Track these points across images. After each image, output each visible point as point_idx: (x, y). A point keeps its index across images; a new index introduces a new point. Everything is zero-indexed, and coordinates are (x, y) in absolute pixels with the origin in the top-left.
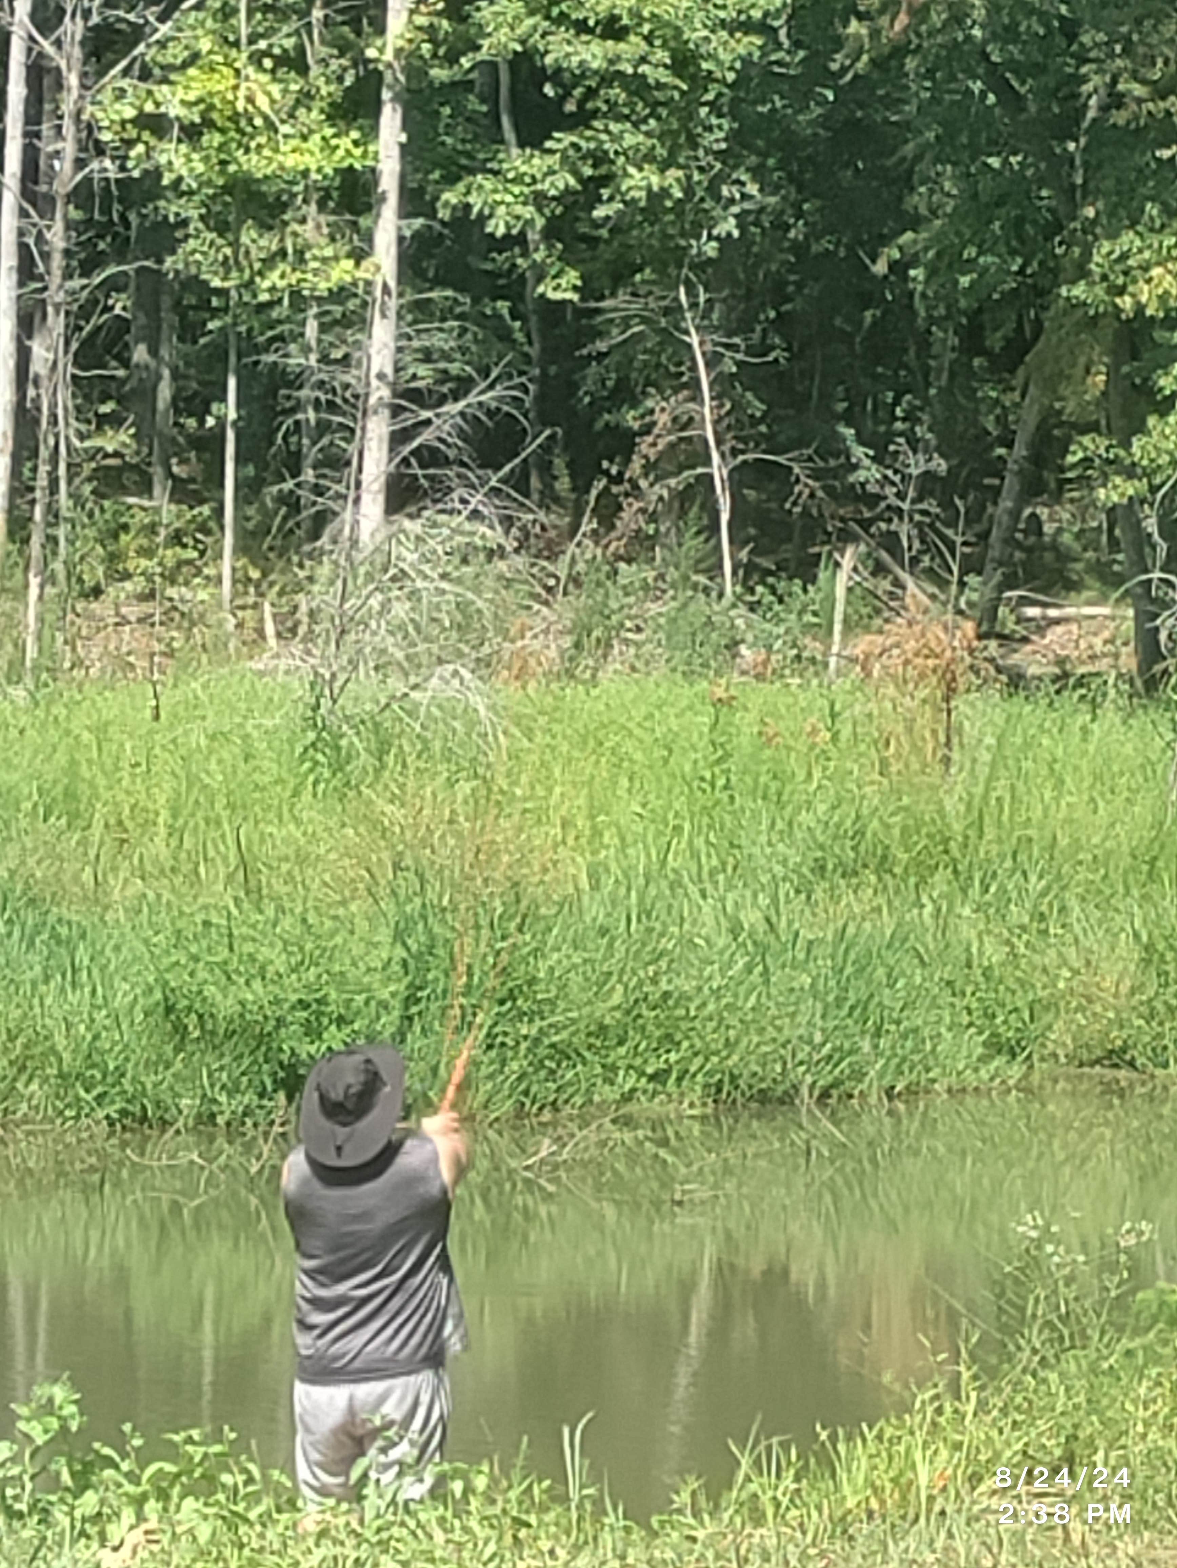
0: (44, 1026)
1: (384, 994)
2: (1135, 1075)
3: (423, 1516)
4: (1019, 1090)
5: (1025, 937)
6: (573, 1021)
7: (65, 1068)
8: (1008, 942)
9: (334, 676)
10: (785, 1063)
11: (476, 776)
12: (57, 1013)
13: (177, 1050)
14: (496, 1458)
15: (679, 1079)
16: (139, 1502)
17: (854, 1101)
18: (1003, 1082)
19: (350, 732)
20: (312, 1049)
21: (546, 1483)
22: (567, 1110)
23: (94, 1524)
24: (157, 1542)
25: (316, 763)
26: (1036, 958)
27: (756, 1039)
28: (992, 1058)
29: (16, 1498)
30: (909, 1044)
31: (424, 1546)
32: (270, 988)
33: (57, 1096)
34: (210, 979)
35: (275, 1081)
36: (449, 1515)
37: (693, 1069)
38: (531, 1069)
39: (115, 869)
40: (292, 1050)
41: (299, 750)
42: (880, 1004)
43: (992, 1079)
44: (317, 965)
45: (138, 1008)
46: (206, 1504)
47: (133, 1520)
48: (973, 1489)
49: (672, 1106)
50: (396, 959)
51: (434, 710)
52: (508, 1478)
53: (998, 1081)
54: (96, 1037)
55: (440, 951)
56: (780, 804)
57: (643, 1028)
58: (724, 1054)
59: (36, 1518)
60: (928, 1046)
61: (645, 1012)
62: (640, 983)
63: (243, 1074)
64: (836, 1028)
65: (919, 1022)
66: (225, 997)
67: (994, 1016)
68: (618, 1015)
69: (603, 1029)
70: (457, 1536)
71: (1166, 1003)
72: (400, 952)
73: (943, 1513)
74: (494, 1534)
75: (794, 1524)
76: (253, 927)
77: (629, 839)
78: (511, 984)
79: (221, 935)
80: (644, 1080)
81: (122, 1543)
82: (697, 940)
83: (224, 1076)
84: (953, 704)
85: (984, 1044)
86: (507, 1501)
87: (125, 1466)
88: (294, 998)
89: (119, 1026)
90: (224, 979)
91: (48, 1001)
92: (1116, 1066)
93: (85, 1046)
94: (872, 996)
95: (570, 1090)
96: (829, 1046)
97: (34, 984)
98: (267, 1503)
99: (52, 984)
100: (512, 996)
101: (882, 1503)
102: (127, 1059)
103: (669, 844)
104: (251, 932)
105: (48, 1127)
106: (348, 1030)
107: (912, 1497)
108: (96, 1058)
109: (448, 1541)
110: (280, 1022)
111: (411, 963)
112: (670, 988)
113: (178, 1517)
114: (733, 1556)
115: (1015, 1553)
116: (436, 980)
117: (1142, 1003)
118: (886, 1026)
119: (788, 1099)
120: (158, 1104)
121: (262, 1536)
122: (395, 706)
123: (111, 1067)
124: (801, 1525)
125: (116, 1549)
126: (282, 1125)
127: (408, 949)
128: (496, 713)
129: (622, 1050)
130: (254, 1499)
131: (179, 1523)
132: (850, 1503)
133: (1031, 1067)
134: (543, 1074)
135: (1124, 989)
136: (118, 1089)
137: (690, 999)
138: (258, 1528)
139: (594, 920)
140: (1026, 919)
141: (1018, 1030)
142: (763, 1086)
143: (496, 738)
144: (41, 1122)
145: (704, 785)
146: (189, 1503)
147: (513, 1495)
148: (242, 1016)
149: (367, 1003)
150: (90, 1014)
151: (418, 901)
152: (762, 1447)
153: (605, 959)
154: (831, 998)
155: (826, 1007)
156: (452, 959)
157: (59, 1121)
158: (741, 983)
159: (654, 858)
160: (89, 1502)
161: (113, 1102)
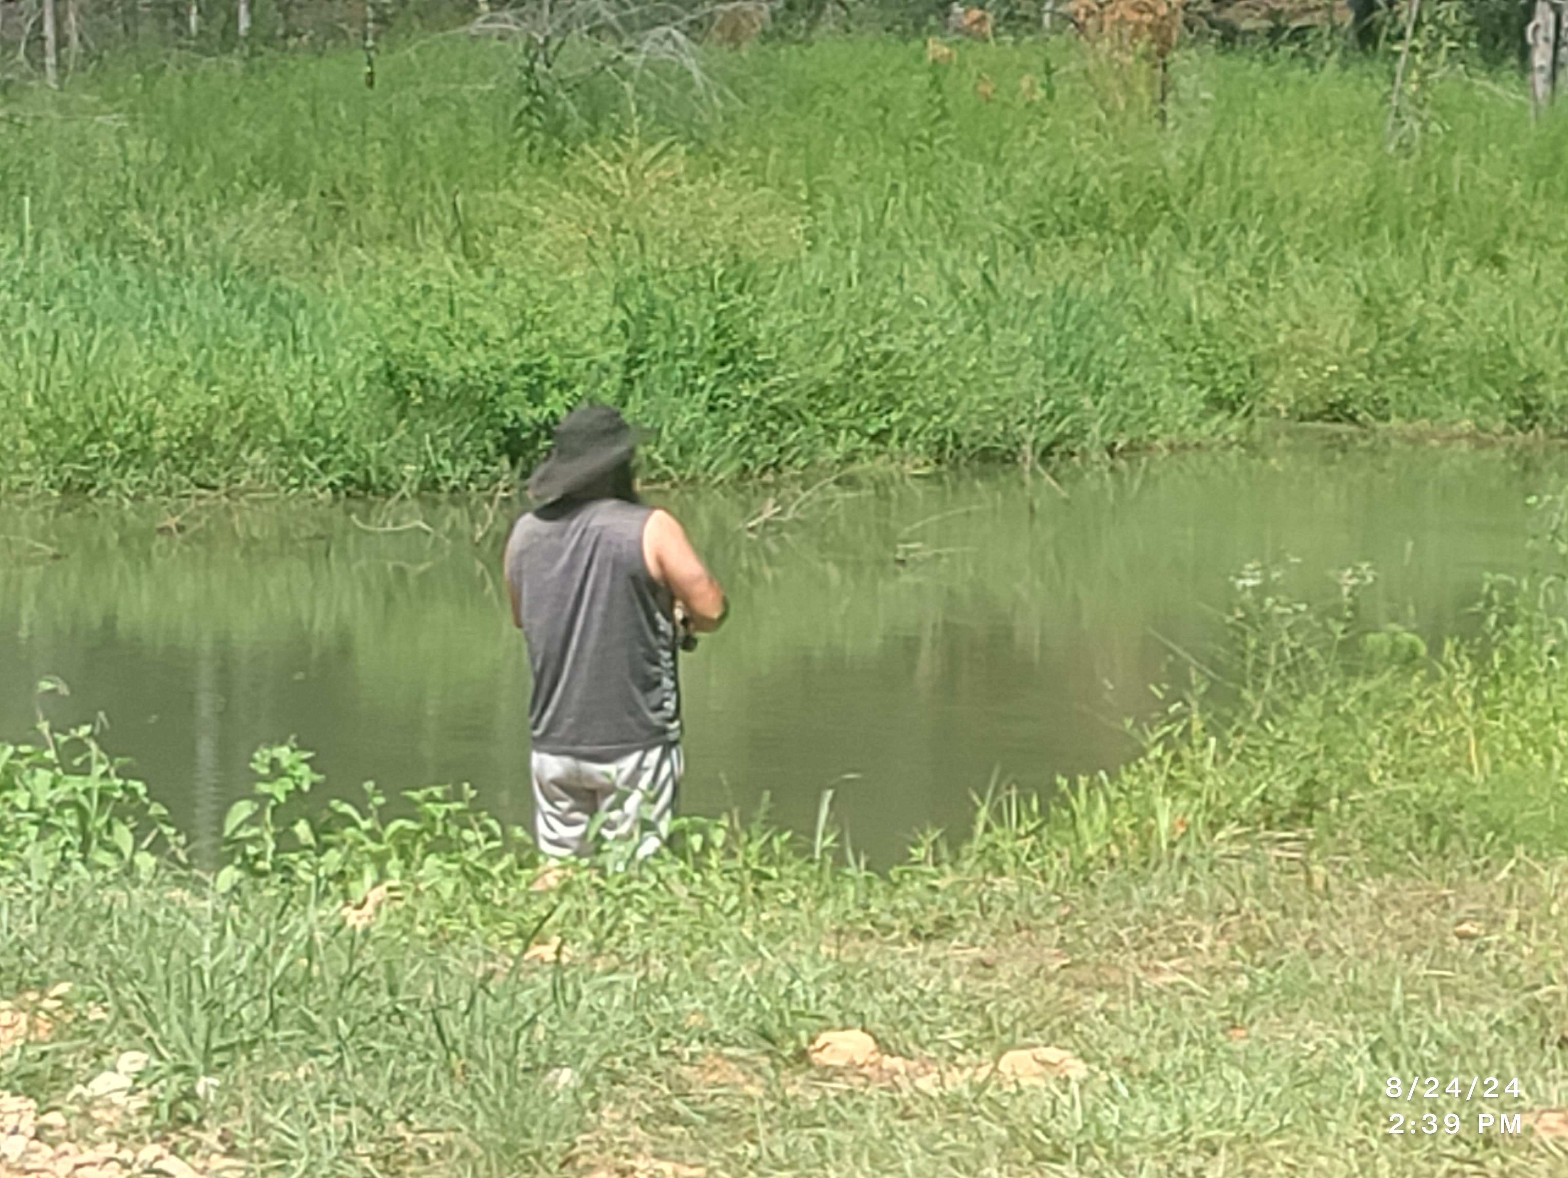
0: (266, 394)
1: (604, 357)
2: (1353, 428)
3: (662, 870)
4: (1242, 445)
5: (1245, 292)
6: (794, 382)
7: (289, 436)
8: (1228, 297)
9: (547, 40)
10: (1006, 421)
11: (692, 138)
12: (279, 381)
13: (400, 417)
14: (736, 811)
15: (901, 440)
16: (380, 860)
17: (1076, 459)
18: (1225, 437)
19: (564, 96)
20: (535, 413)
21: (787, 835)
22: (789, 472)
23: (337, 882)
24: (400, 899)
25: (530, 129)
26: (1255, 313)
27: (977, 398)
28: (1214, 413)
29: (257, 857)
30: (1131, 399)
31: (667, 899)
32: (492, 353)
33: (281, 465)
34: (432, 345)
35: (498, 446)
36: (689, 869)
37: (915, 429)
38: (753, 431)
39: (332, 237)
40: (515, 414)
41: (513, 114)
42: (1101, 361)
43: (1213, 434)
44: (539, 330)
45: (360, 374)
46: (449, 861)
47: (375, 877)
48: (1214, 834)
49: (892, 467)
50: (617, 321)
51: (647, 72)
52: (749, 832)
53: (1219, 437)
54: (318, 405)
55: (661, 313)
56: (998, 161)
57: (864, 389)
58: (946, 413)
59: (279, 877)
60: (1150, 402)
61: (865, 371)
62: (861, 345)
63: (467, 439)
64: (1057, 385)
65: (1141, 379)
66: (448, 363)
67: (1214, 372)
68: (839, 375)
69: (824, 389)
70: (697, 888)
71: (1386, 356)
72: (620, 315)
73: (1184, 859)
74: (735, 887)
75: (1036, 871)
76: (473, 291)
77: (845, 198)
78: (731, 346)
79: (441, 300)
80: (866, 440)
81: (365, 901)
82: (917, 299)
83: (448, 441)
84: (1168, 59)
85: (1206, 400)
86: (748, 854)
87: (366, 825)
88: (516, 363)
89: (341, 391)
90: (445, 343)
91: (270, 369)
92: (1337, 420)
93: (307, 414)
94: (1092, 353)
95: (794, 450)
96: (1051, 403)
97: (255, 352)
98: (508, 859)
99: (274, 351)
100: (732, 357)
101: (1122, 848)
102: (350, 426)
103: (886, 204)
104: (472, 296)
105: (272, 495)
106: (568, 395)
107: (1152, 845)
108: (319, 426)
109: (691, 895)
110: (502, 389)
111: (632, 327)
112: (891, 347)
113: (421, 873)
114: (976, 904)
115: (1258, 897)
116: (656, 343)
117: (1363, 356)
118: (1107, 383)
119: (1010, 458)
120: (382, 471)
121: (504, 891)
122: (609, 69)
123: (334, 435)
124: (1043, 873)
125: (359, 907)
126: (506, 490)
127: (628, 312)
128: (710, 76)
129: (843, 411)
130: (493, 856)
131: (422, 879)
132: (1091, 850)
133: (1252, 422)
134: (764, 436)
135: (1345, 343)
136: (340, 456)
137: (912, 359)
138: (501, 884)
139: (815, 280)
140: (1245, 273)
141: (1239, 385)
142: (985, 444)
143: (710, 100)
144: (265, 491)
145: (922, 145)
146: (432, 861)
147: (754, 848)
148: (463, 381)
149: (588, 367)
150: (312, 381)
151: (637, 264)
152: (1002, 798)
153: (826, 319)
154: (1051, 355)
155: (1048, 364)
156: (673, 322)
157: (283, 489)
158: (961, 342)
159: (871, 219)
160: (333, 859)
161: (336, 469)
